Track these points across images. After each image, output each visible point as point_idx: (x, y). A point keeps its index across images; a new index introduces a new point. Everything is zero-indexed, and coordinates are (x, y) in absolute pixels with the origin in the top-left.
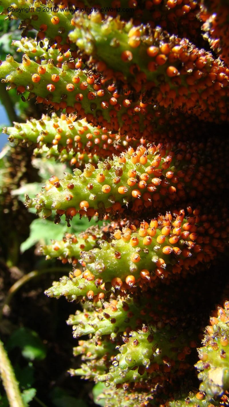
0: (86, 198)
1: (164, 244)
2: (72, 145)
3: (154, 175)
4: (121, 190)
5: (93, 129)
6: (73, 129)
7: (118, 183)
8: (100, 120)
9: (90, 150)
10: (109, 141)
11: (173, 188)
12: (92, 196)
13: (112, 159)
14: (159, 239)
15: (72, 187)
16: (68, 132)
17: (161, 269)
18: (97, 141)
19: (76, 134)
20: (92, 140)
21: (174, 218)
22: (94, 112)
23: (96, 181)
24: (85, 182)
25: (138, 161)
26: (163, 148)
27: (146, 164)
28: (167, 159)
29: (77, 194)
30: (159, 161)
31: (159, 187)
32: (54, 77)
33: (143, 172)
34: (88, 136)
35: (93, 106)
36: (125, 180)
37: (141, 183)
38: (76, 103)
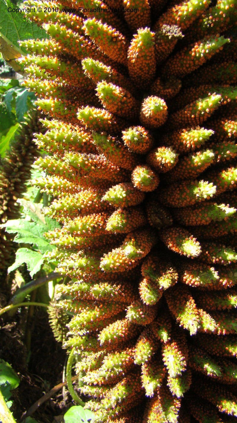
0: (66, 207)
1: (91, 223)
2: (60, 189)
3: (90, 200)
4: (77, 205)
5: (69, 183)
6: (60, 182)
7: (77, 202)
8: (72, 180)
9: (67, 191)
10: (76, 188)
11: (97, 205)
12: (68, 206)
13: (75, 194)
14: (90, 221)
15: (61, 203)
16: (58, 183)
17: (90, 231)
18: (70, 187)
19: (62, 184)
20: (68, 187)
21: (96, 216)
22: (70, 177)
23: (69, 202)
24: (66, 201)
25: (84, 195)
26: (94, 191)
27: (87, 196)
28: (95, 195)
29: (63, 205)
30: (92, 196)
31: (92, 205)
32: (56, 165)
33: (86, 199)
34: (67, 185)
35: (69, 175)
36: (79, 201)
37: (85, 203)
38: (63, 174)
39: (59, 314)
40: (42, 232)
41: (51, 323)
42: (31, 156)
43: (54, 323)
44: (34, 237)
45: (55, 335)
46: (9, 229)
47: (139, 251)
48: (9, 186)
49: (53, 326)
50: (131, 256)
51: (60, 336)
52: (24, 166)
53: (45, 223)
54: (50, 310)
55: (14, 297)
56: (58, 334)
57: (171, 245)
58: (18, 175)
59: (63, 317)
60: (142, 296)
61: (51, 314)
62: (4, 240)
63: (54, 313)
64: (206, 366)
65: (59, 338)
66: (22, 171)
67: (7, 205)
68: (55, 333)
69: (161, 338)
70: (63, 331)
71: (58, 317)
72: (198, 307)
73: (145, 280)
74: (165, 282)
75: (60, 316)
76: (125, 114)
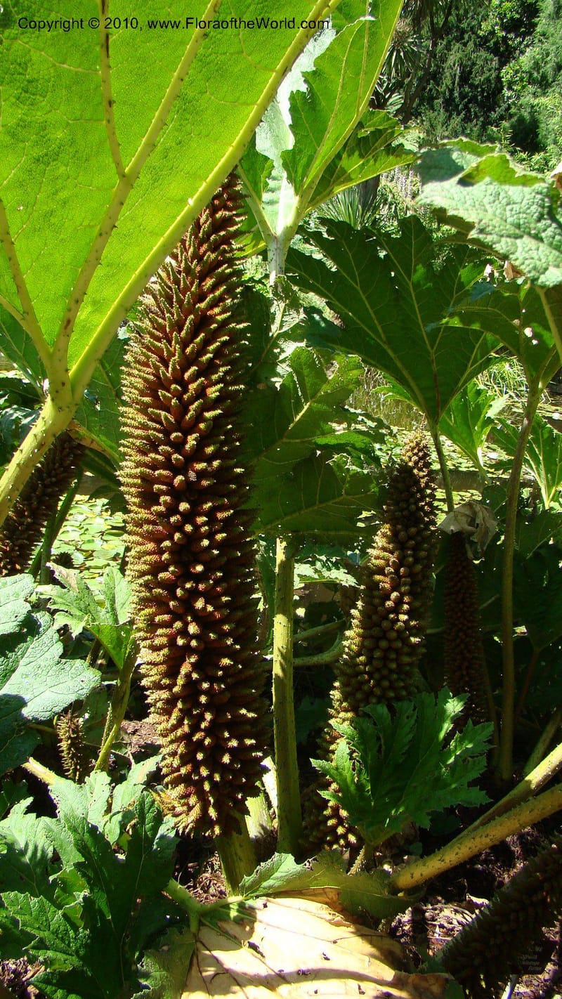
3: (153, 548)
4: (147, 550)
11: (157, 550)
14: (153, 557)
25: (151, 545)
41: (61, 746)
42: (44, 510)
43: (64, 747)
47: (176, 572)
48: (12, 550)
52: (34, 523)
57: (190, 567)
58: (26, 536)
60: (178, 594)
66: (31, 530)
72: (204, 599)
73: (179, 585)
74: (188, 586)
76: (172, 509)
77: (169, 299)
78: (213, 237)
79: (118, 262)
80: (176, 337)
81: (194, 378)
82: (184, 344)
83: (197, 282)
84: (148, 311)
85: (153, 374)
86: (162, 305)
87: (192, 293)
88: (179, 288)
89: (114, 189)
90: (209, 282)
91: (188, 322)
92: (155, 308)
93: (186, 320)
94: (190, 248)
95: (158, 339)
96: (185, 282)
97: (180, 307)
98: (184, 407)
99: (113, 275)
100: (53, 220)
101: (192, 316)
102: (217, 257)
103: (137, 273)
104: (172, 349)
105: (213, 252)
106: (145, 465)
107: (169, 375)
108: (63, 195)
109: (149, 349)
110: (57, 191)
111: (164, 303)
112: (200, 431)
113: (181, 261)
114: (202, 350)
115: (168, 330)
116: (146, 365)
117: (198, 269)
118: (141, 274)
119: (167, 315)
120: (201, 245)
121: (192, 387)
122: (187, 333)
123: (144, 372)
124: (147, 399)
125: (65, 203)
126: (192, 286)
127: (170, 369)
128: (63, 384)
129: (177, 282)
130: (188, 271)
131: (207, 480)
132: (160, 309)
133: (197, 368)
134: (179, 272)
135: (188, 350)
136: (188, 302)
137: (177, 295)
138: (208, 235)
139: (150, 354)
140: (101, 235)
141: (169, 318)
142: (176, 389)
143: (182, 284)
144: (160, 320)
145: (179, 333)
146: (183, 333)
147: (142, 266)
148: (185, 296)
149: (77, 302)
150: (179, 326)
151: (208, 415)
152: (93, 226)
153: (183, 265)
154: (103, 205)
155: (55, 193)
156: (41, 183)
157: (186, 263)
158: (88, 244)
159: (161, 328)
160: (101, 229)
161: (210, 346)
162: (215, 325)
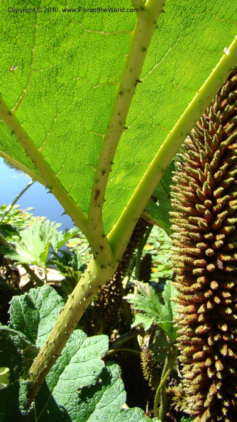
39: (149, 358)
40: (149, 303)
41: (142, 365)
43: (144, 365)
44: (144, 306)
45: (145, 375)
46: (129, 300)
47: (208, 328)
49: (143, 367)
50: (206, 330)
51: (148, 375)
53: (150, 296)
54: (142, 355)
55: (114, 344)
56: (147, 374)
57: (219, 326)
59: (151, 361)
60: (209, 343)
61: (143, 358)
62: (112, 302)
63: (145, 358)
64: (231, 369)
65: (147, 377)
67: (115, 277)
68: (144, 373)
69: (215, 358)
70: (151, 372)
71: (148, 361)
72: (228, 348)
73: (210, 337)
74: (216, 339)
75: (150, 360)
76: (205, 287)
77: (201, 139)
78: (230, 94)
79: (150, 122)
80: (208, 166)
81: (221, 195)
82: (213, 170)
83: (220, 126)
84: (187, 148)
85: (192, 192)
86: (196, 143)
87: (218, 134)
88: (208, 131)
89: (133, 32)
90: (229, 126)
91: (215, 155)
92: (192, 145)
93: (214, 153)
94: (214, 103)
95: (195, 167)
96: (212, 127)
97: (210, 145)
98: (214, 215)
99: (146, 137)
100: (60, 80)
101: (218, 151)
102: (234, 108)
103: (172, 131)
104: (204, 174)
105: (231, 105)
106: (188, 254)
107: (203, 193)
108: (68, 45)
109: (189, 174)
110: (58, 41)
111: (198, 143)
112: (225, 233)
113: (209, 112)
114: (226, 175)
115: (201, 160)
116: (187, 185)
117: (221, 117)
118: (176, 133)
119: (201, 151)
120: (222, 100)
121: (220, 201)
122: (215, 163)
123: (185, 190)
124: (188, 209)
125: (72, 56)
126: (217, 129)
127: (204, 189)
128: (102, 248)
129: (207, 127)
130: (214, 119)
131: (230, 267)
132: (196, 146)
133: (222, 189)
134: (208, 120)
135: (216, 175)
136: (215, 141)
137: (207, 136)
138: (227, 93)
139: (189, 177)
140: (121, 93)
141: (202, 153)
142: (208, 204)
143: (210, 128)
144: (196, 154)
145: (209, 163)
146: (212, 163)
147: (177, 124)
148: (212, 137)
149: (104, 172)
150: (209, 158)
151: (231, 220)
152: (112, 84)
153: (210, 115)
154: (121, 55)
155: (57, 44)
156: (34, 32)
157: (213, 114)
158: (109, 106)
159: (196, 159)
160: (121, 86)
161: (231, 171)
162: (235, 157)
